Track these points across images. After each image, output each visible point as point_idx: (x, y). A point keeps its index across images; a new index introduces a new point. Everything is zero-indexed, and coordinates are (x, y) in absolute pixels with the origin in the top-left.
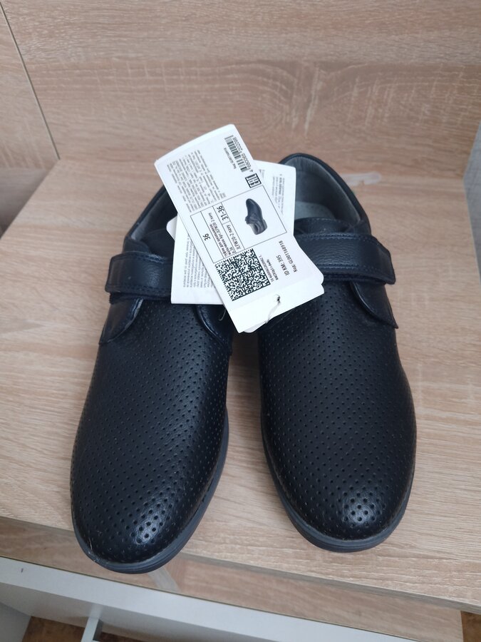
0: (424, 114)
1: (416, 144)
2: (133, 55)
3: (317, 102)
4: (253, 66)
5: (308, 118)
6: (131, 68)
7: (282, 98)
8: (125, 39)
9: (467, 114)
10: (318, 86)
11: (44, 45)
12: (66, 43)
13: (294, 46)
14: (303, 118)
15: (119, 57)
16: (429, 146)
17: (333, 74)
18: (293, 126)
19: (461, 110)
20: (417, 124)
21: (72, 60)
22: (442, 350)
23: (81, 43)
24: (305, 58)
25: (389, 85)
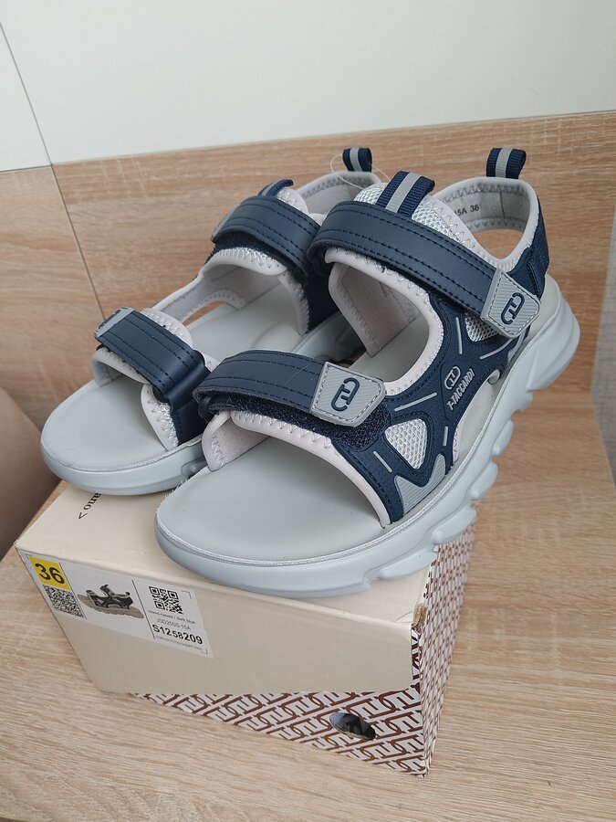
11: (119, 277)
22: (579, 596)
23: (156, 273)
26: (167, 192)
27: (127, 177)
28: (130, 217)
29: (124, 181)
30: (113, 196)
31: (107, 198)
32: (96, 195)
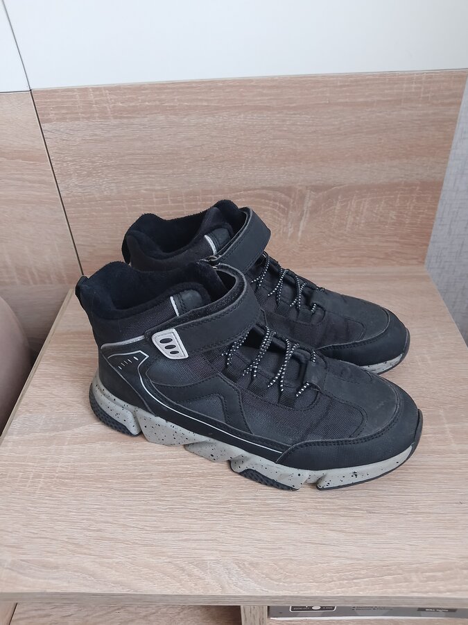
0: (392, 219)
1: (387, 241)
2: (159, 188)
3: (308, 215)
4: (258, 192)
5: (301, 228)
6: (156, 198)
7: (281, 214)
8: (153, 176)
9: (424, 216)
10: (309, 203)
11: (82, 183)
12: (101, 181)
13: (291, 175)
14: (297, 228)
15: (146, 190)
16: (396, 242)
17: (321, 194)
18: (289, 235)
19: (419, 213)
20: (387, 226)
21: (105, 193)
22: (453, 397)
23: (114, 179)
24: (299, 184)
25: (364, 199)
26: (129, 115)
27: (97, 103)
29: (94, 106)
30: (83, 118)
31: (78, 119)
32: (68, 116)
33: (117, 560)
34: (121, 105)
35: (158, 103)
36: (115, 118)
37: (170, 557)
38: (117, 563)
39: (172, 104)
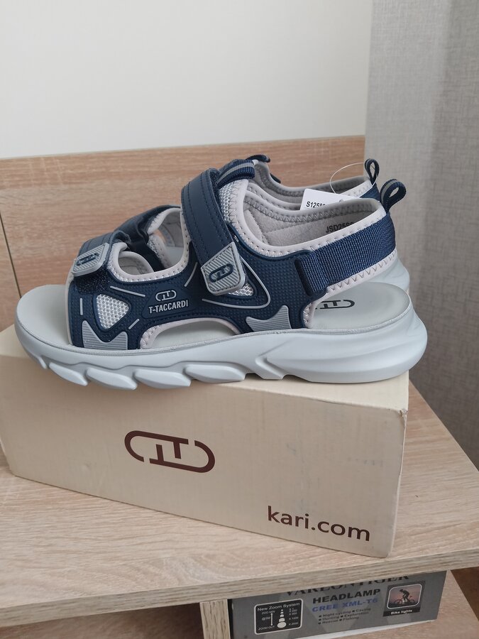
11: (32, 245)
12: (51, 242)
23: (64, 240)
26: (78, 181)
27: (48, 170)
28: (47, 199)
29: (46, 173)
30: (35, 184)
31: (30, 185)
32: (21, 183)
33: (69, 569)
34: (71, 172)
35: (104, 170)
36: (65, 183)
37: (125, 560)
38: (69, 571)
39: (117, 170)
